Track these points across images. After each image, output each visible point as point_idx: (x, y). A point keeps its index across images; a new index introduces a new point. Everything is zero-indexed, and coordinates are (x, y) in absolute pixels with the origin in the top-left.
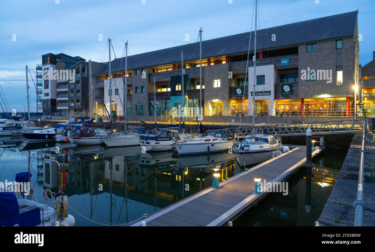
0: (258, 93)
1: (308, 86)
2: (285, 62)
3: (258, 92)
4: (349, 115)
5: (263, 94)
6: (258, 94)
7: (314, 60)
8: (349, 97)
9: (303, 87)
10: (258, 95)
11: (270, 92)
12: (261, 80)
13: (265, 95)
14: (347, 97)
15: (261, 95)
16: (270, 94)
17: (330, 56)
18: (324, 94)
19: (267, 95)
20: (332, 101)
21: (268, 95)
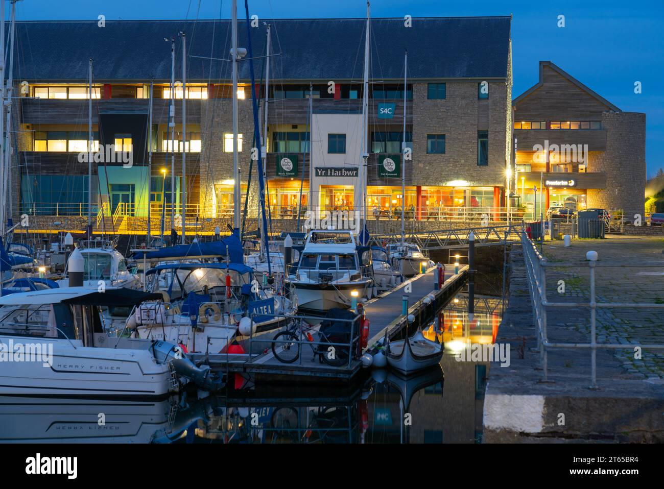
0: (331, 171)
1: (430, 163)
2: (387, 111)
3: (331, 169)
4: (498, 219)
5: (341, 173)
6: (331, 173)
7: (440, 114)
8: (498, 187)
9: (421, 165)
10: (331, 175)
11: (356, 169)
12: (337, 143)
13: (347, 176)
14: (495, 187)
15: (337, 176)
16: (357, 175)
17: (469, 111)
18: (458, 178)
19: (350, 176)
20: (467, 192)
21: (353, 176)
